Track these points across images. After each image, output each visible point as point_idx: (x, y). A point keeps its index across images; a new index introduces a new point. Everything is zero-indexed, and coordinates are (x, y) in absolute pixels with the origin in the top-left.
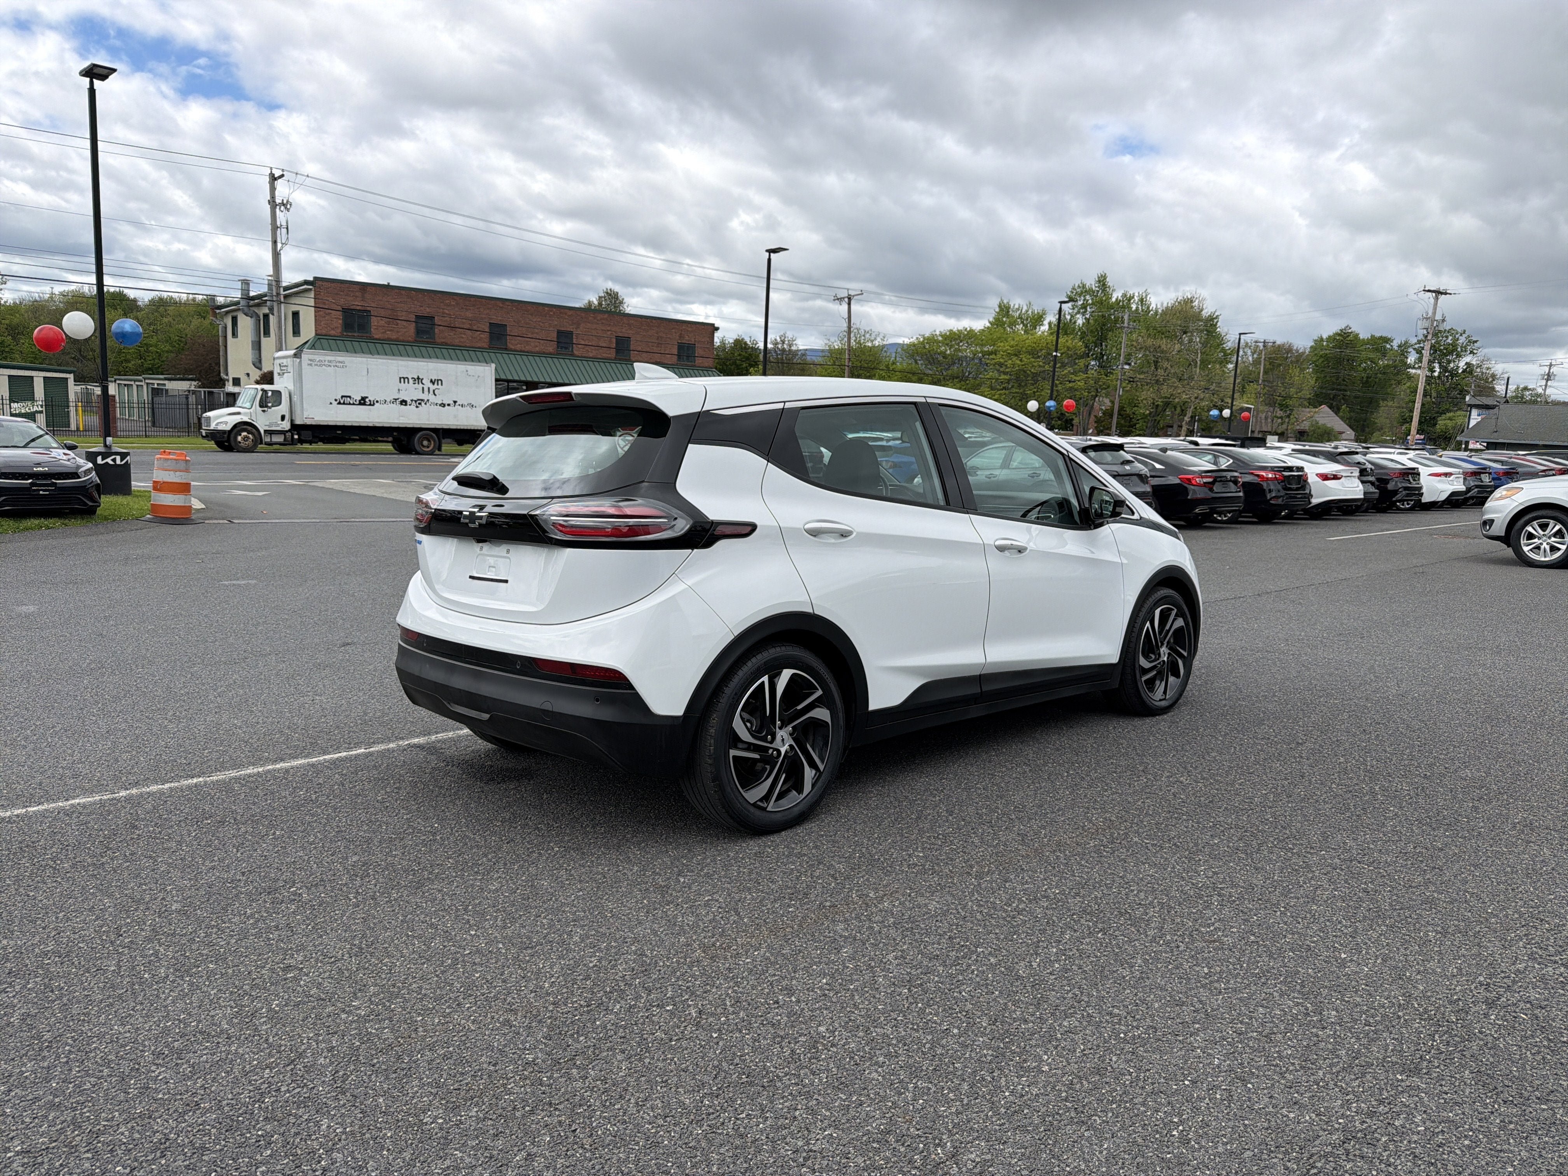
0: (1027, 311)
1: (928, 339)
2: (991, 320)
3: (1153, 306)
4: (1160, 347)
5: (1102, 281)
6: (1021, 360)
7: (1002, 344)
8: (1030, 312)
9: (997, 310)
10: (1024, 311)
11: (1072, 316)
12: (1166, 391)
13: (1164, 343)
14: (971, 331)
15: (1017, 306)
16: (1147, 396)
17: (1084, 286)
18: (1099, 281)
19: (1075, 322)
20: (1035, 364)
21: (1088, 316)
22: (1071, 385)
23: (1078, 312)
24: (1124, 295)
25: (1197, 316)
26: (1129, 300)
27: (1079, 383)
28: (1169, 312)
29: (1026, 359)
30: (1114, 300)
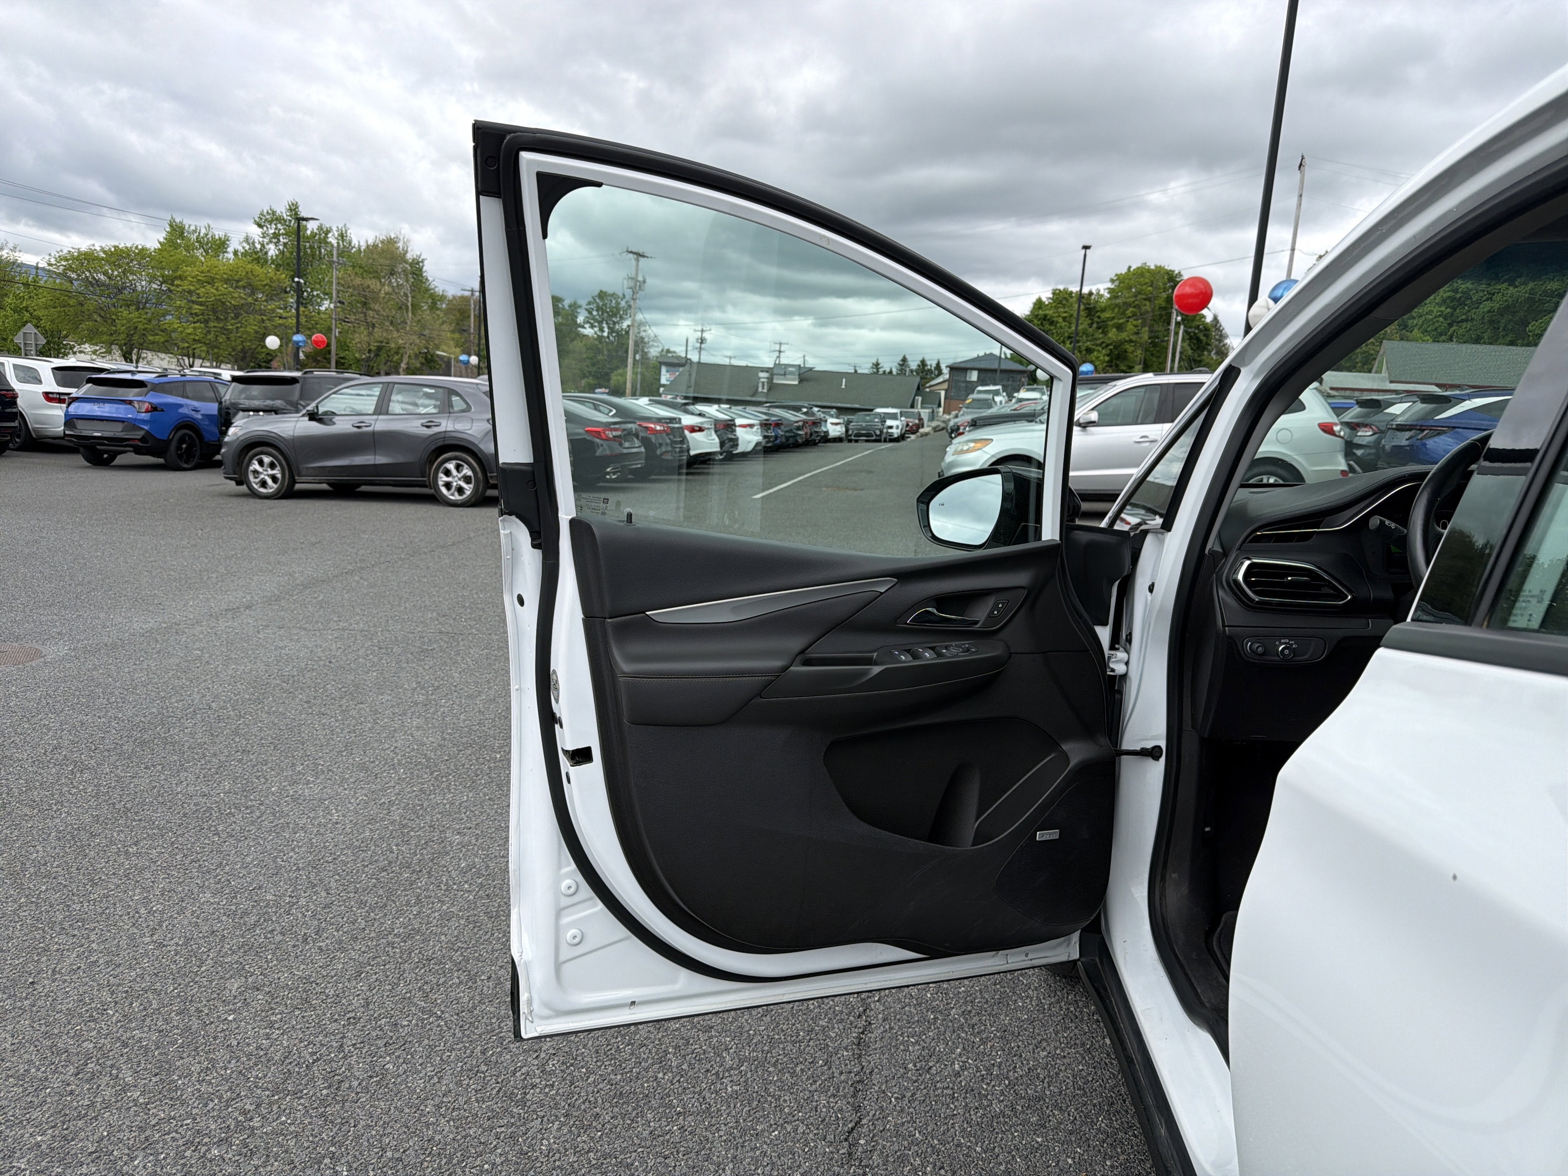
0: (207, 235)
1: (86, 254)
2: (162, 240)
3: (355, 242)
4: (369, 287)
5: (293, 209)
6: (217, 289)
7: (189, 268)
8: (209, 236)
9: (168, 229)
10: (202, 234)
11: (263, 245)
12: (378, 333)
13: (373, 284)
14: (144, 249)
15: (193, 228)
16: (360, 339)
17: (274, 213)
18: (291, 210)
19: (266, 253)
20: (236, 295)
21: (281, 247)
22: (281, 321)
23: (271, 242)
24: (320, 228)
25: (402, 257)
26: (326, 234)
27: (290, 320)
28: (372, 249)
29: (223, 288)
30: (309, 232)
